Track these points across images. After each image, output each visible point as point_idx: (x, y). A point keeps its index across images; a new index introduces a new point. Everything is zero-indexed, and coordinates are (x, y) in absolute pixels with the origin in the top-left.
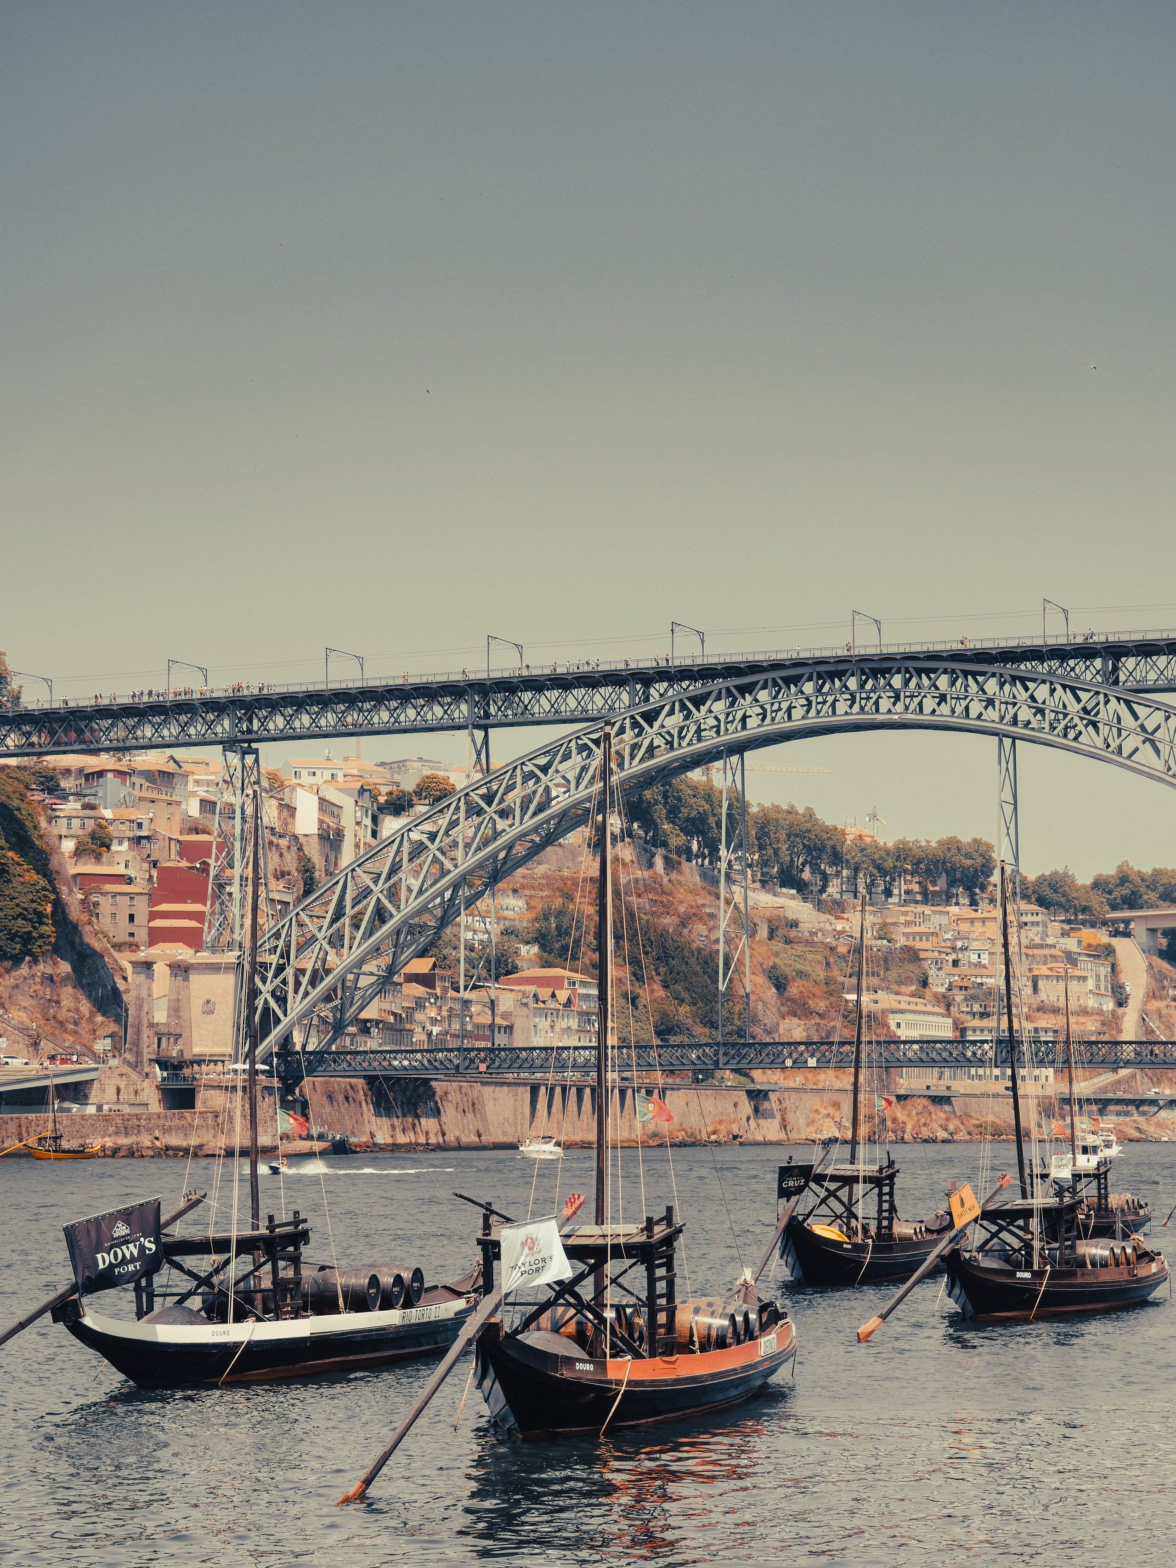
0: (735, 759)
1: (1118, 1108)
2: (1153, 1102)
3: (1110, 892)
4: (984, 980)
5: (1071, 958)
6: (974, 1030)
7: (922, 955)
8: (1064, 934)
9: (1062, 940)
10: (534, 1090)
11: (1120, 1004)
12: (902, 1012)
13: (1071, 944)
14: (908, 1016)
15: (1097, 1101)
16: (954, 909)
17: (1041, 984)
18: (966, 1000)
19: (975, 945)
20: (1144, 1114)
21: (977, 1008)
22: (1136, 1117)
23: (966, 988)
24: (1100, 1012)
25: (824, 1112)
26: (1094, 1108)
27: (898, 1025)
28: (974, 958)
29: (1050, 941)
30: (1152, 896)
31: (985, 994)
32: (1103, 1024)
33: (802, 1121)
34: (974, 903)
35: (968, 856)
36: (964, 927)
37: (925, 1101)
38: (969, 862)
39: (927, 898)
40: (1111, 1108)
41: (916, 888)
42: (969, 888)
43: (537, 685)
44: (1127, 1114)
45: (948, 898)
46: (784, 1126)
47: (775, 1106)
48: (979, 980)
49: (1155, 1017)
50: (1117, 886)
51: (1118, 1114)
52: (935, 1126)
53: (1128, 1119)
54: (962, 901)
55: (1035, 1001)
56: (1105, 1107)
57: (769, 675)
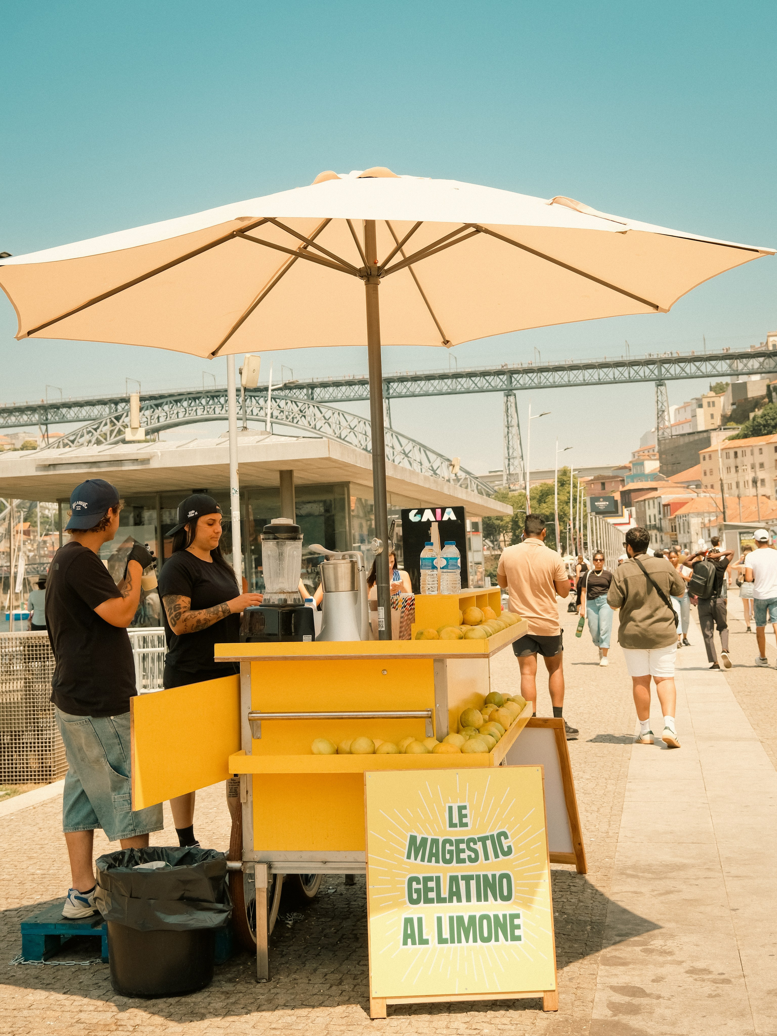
43: (68, 406)
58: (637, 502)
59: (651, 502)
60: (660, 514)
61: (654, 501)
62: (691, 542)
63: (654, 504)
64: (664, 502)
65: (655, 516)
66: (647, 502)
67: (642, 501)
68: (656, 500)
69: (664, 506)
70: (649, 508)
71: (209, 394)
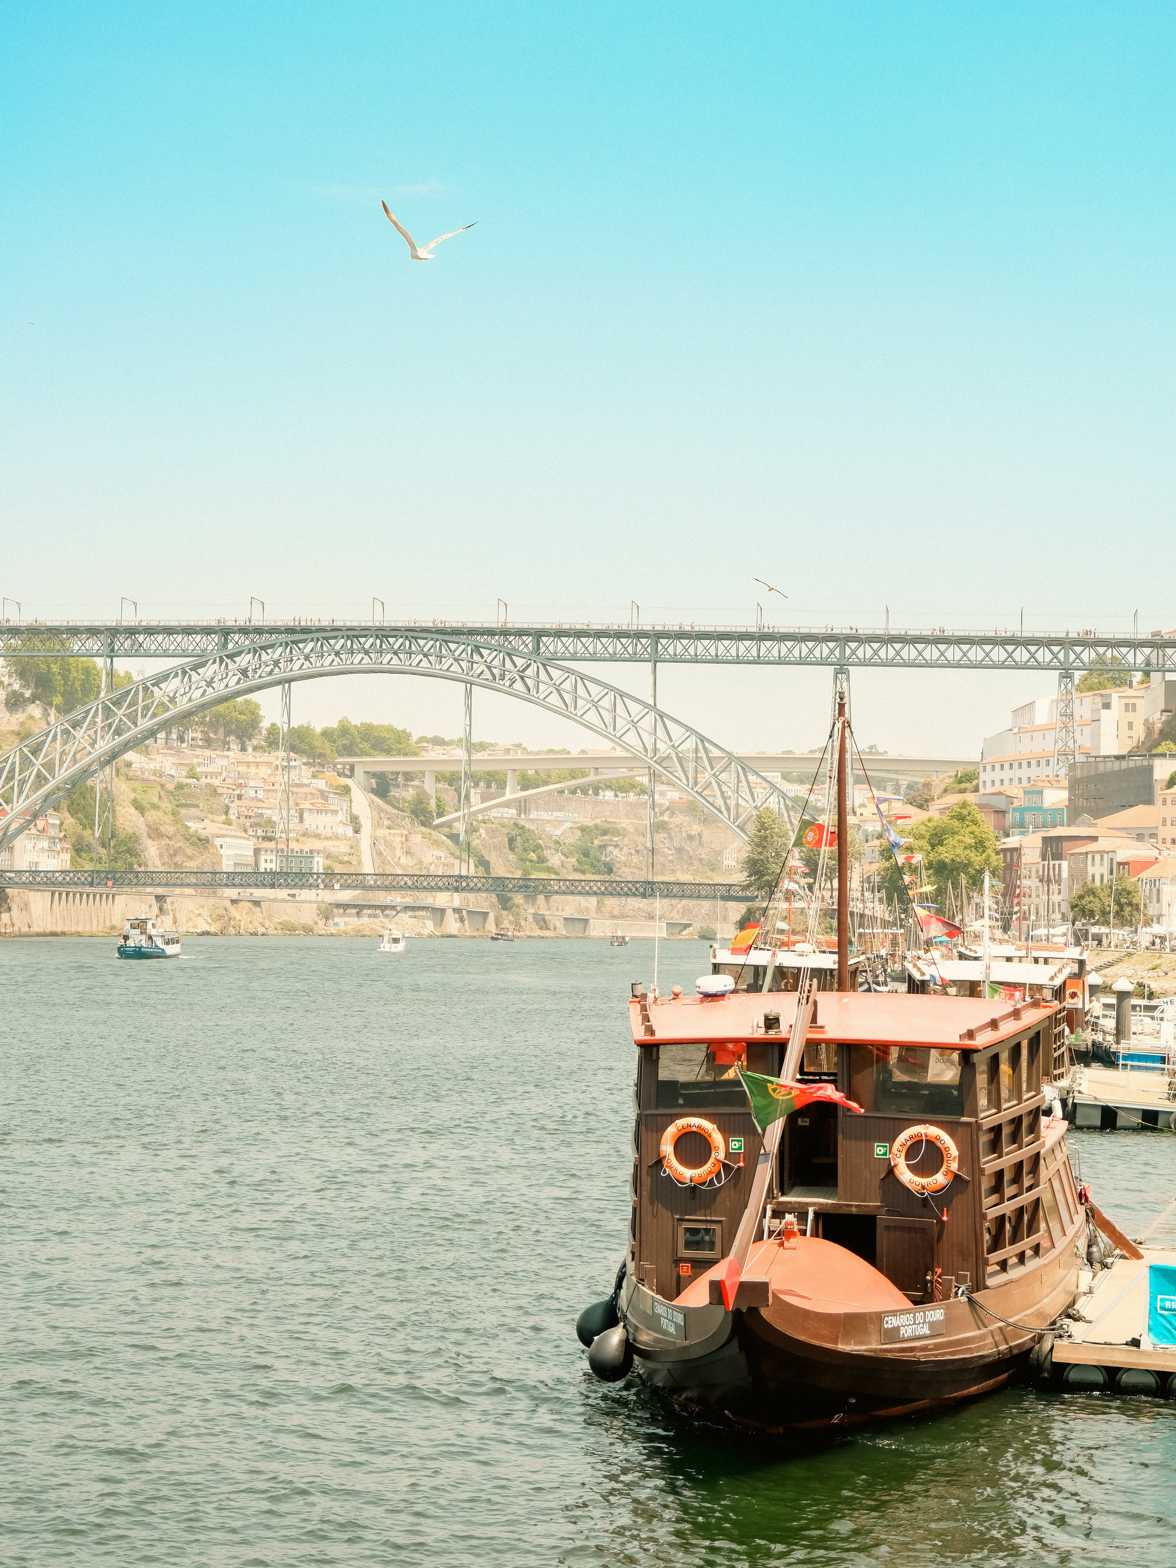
0: (287, 685)
1: (370, 911)
2: (393, 908)
3: (334, 742)
4: (264, 811)
5: (323, 795)
6: (266, 851)
7: (220, 791)
8: (314, 776)
9: (314, 781)
10: (53, 894)
11: (357, 831)
12: (223, 836)
13: (320, 784)
14: (227, 840)
15: (355, 906)
16: (230, 754)
17: (306, 815)
18: (251, 826)
19: (252, 783)
20: (387, 916)
21: (260, 833)
22: (382, 919)
23: (250, 817)
24: (346, 838)
25: (197, 912)
26: (354, 911)
27: (221, 846)
28: (252, 793)
29: (305, 781)
30: (365, 746)
31: (266, 822)
32: (352, 847)
33: (184, 919)
34: (243, 749)
35: (242, 713)
36: (242, 769)
37: (250, 904)
38: (243, 717)
39: (208, 743)
40: (365, 911)
41: (199, 735)
42: (239, 737)
43: (150, 631)
44: (376, 916)
45: (226, 746)
46: (175, 922)
47: (170, 908)
48: (260, 811)
49: (382, 842)
50: (339, 737)
51: (370, 916)
52: (257, 923)
53: (376, 920)
54: (232, 746)
55: (301, 828)
56: (361, 911)
57: (315, 635)
58: (1072, 854)
59: (1098, 857)
60: (1111, 873)
61: (1102, 856)
62: (1161, 915)
63: (1102, 860)
64: (1120, 857)
65: (1102, 876)
66: (1090, 857)
67: (1081, 854)
68: (1105, 856)
69: (1119, 864)
70: (1093, 865)
71: (380, 633)
